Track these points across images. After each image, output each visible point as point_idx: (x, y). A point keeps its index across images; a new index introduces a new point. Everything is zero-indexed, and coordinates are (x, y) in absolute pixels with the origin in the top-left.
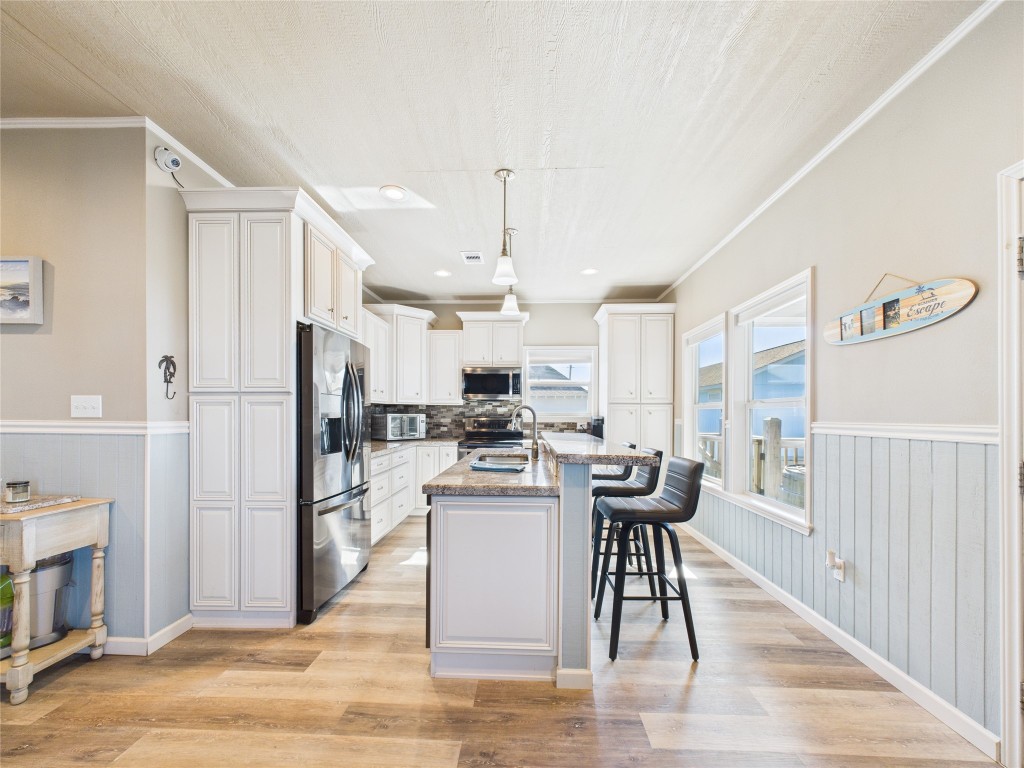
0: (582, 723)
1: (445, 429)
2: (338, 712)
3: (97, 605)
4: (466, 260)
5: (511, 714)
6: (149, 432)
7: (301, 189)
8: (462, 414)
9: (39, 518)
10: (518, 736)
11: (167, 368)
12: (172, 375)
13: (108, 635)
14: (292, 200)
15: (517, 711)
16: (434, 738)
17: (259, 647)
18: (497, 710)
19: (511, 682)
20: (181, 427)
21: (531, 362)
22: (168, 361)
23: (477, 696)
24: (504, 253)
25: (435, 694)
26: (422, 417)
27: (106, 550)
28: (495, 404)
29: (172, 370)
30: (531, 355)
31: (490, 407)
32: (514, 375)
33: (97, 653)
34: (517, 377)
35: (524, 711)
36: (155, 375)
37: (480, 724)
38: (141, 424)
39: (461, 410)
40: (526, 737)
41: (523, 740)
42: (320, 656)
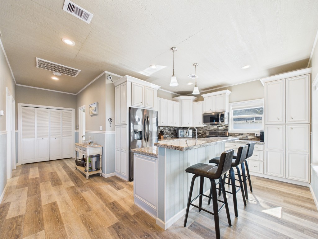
0: (148, 237)
1: (201, 135)
2: (111, 201)
3: (100, 166)
4: (192, 78)
5: (136, 222)
6: (106, 133)
7: (127, 75)
8: (206, 129)
9: (90, 148)
10: (130, 228)
11: (110, 120)
12: (111, 122)
13: (102, 172)
14: (126, 78)
15: (138, 222)
16: (116, 217)
17: (117, 182)
18: (135, 219)
19: (148, 215)
20: (113, 132)
21: (232, 109)
22: (111, 119)
23: (136, 213)
24: (173, 75)
25: (130, 208)
26: (191, 130)
27: (102, 156)
28: (217, 126)
29: (111, 121)
30: (232, 106)
31: (216, 127)
32: (221, 115)
33: (100, 175)
34: (223, 115)
35: (140, 224)
36: (107, 122)
37: (128, 220)
38: (104, 132)
39: (206, 128)
40: (131, 230)
41: (130, 230)
42: (123, 189)
